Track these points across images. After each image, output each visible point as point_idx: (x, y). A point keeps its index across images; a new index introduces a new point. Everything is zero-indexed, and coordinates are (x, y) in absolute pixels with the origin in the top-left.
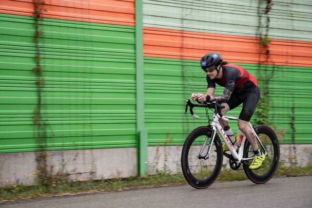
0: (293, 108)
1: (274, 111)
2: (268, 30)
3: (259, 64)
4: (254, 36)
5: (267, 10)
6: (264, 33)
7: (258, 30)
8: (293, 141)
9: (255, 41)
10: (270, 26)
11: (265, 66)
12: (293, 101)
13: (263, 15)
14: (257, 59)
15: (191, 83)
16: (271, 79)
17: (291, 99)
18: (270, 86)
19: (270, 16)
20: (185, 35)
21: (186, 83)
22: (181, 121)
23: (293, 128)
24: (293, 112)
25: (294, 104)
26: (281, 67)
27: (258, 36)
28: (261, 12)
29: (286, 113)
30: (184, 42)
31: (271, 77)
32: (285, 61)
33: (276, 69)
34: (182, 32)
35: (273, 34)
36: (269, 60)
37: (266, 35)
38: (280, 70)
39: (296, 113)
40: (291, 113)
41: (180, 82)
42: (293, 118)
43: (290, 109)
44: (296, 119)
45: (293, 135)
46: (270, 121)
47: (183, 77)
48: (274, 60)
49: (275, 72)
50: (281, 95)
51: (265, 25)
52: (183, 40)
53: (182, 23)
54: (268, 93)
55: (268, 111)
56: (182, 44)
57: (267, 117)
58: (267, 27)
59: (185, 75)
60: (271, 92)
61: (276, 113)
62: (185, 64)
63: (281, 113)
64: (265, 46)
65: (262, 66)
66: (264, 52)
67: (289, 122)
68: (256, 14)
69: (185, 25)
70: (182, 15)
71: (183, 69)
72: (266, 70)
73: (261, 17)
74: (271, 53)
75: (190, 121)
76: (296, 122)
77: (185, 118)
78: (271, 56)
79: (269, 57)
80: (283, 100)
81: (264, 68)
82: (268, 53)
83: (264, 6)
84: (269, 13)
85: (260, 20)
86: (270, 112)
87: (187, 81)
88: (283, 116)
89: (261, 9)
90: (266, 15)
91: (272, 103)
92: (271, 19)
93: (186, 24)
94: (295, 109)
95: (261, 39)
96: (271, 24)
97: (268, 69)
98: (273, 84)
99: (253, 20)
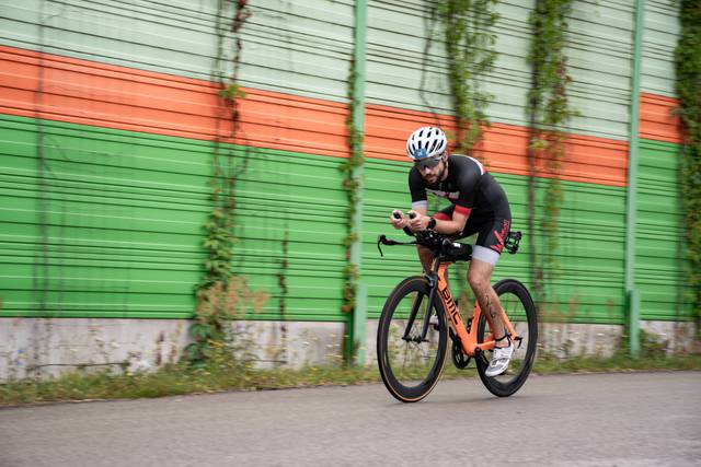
0: (285, 242)
1: (243, 246)
2: (236, 67)
3: (217, 141)
4: (207, 78)
5: (237, 23)
6: (230, 74)
7: (216, 65)
8: (282, 315)
9: (209, 90)
10: (243, 60)
11: (228, 146)
12: (286, 226)
13: (228, 34)
14: (212, 130)
15: (58, 174)
16: (240, 177)
17: (282, 222)
18: (238, 191)
19: (242, 37)
20: (46, 63)
21: (46, 173)
22: (31, 260)
23: (282, 285)
24: (285, 250)
25: (287, 233)
26: (262, 150)
27: (216, 79)
28: (223, 26)
29: (269, 252)
30: (45, 80)
31: (242, 172)
32: (271, 137)
33: (252, 155)
34: (40, 55)
35: (248, 77)
36: (239, 133)
37: (234, 79)
38: (261, 156)
39: (290, 253)
40: (279, 252)
41: (32, 171)
42: (285, 265)
43: (279, 245)
44: (290, 266)
45: (281, 301)
46: (234, 270)
47: (39, 158)
48: (250, 135)
49: (250, 161)
50: (261, 214)
51: (232, 56)
52: (40, 75)
53: (41, 34)
54: (233, 207)
55: (231, 246)
56: (40, 83)
57: (227, 260)
58: (236, 60)
59: (46, 156)
60: (239, 205)
61: (250, 250)
62: (45, 129)
63: (259, 251)
64: (230, 103)
65: (222, 145)
66: (229, 115)
67: (276, 271)
68: (213, 31)
69: (47, 41)
70: (40, 15)
71: (39, 140)
72: (230, 156)
73: (221, 36)
74: (242, 119)
75: (51, 261)
76: (289, 272)
77: (40, 253)
78: (244, 126)
79: (238, 127)
80: (266, 224)
81: (226, 152)
82: (235, 117)
83: (230, 13)
84: (241, 30)
85: (221, 43)
86: (236, 250)
87: (48, 169)
88: (262, 258)
89: (222, 20)
90: (233, 35)
91: (242, 229)
92: (243, 43)
93: (49, 38)
94: (289, 245)
95: (222, 86)
96: (245, 55)
97: (235, 153)
98: (244, 188)
99: (205, 43)
